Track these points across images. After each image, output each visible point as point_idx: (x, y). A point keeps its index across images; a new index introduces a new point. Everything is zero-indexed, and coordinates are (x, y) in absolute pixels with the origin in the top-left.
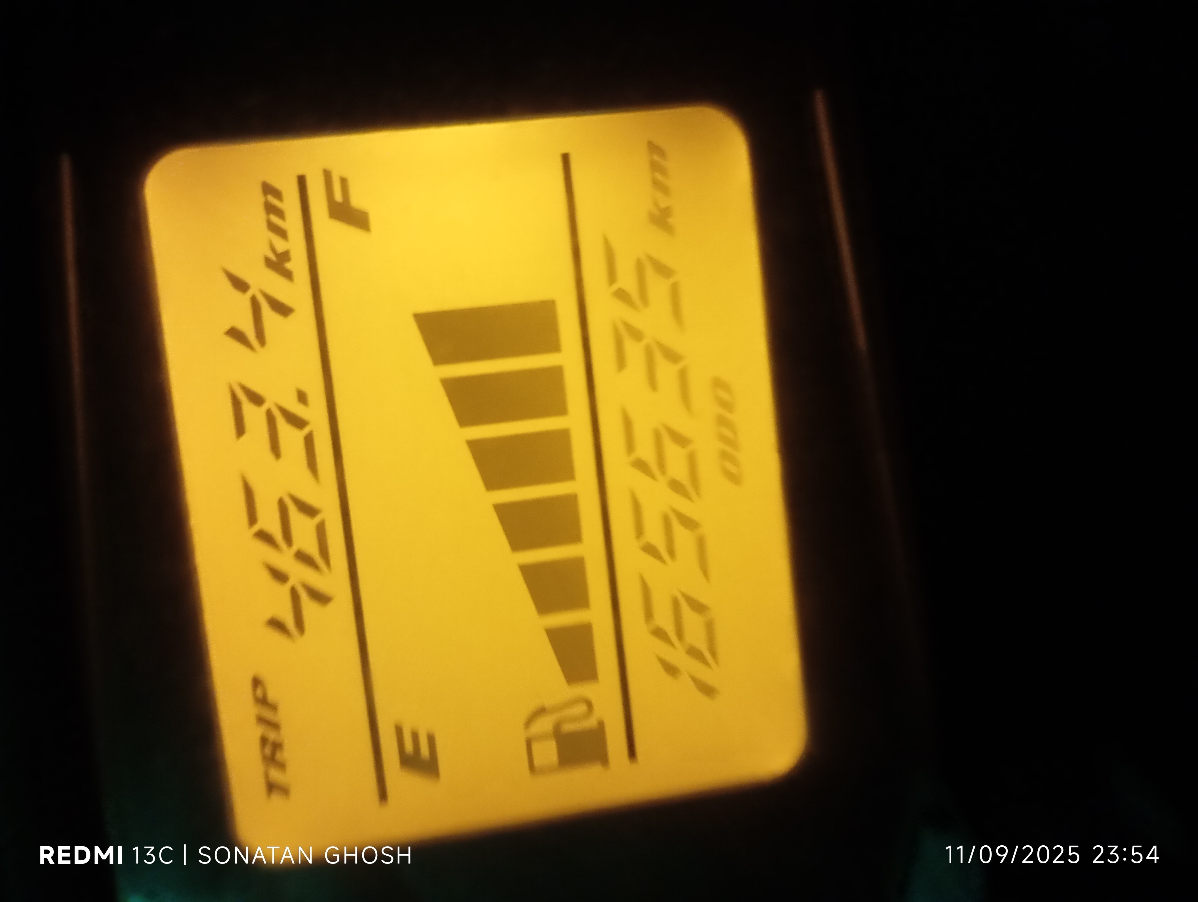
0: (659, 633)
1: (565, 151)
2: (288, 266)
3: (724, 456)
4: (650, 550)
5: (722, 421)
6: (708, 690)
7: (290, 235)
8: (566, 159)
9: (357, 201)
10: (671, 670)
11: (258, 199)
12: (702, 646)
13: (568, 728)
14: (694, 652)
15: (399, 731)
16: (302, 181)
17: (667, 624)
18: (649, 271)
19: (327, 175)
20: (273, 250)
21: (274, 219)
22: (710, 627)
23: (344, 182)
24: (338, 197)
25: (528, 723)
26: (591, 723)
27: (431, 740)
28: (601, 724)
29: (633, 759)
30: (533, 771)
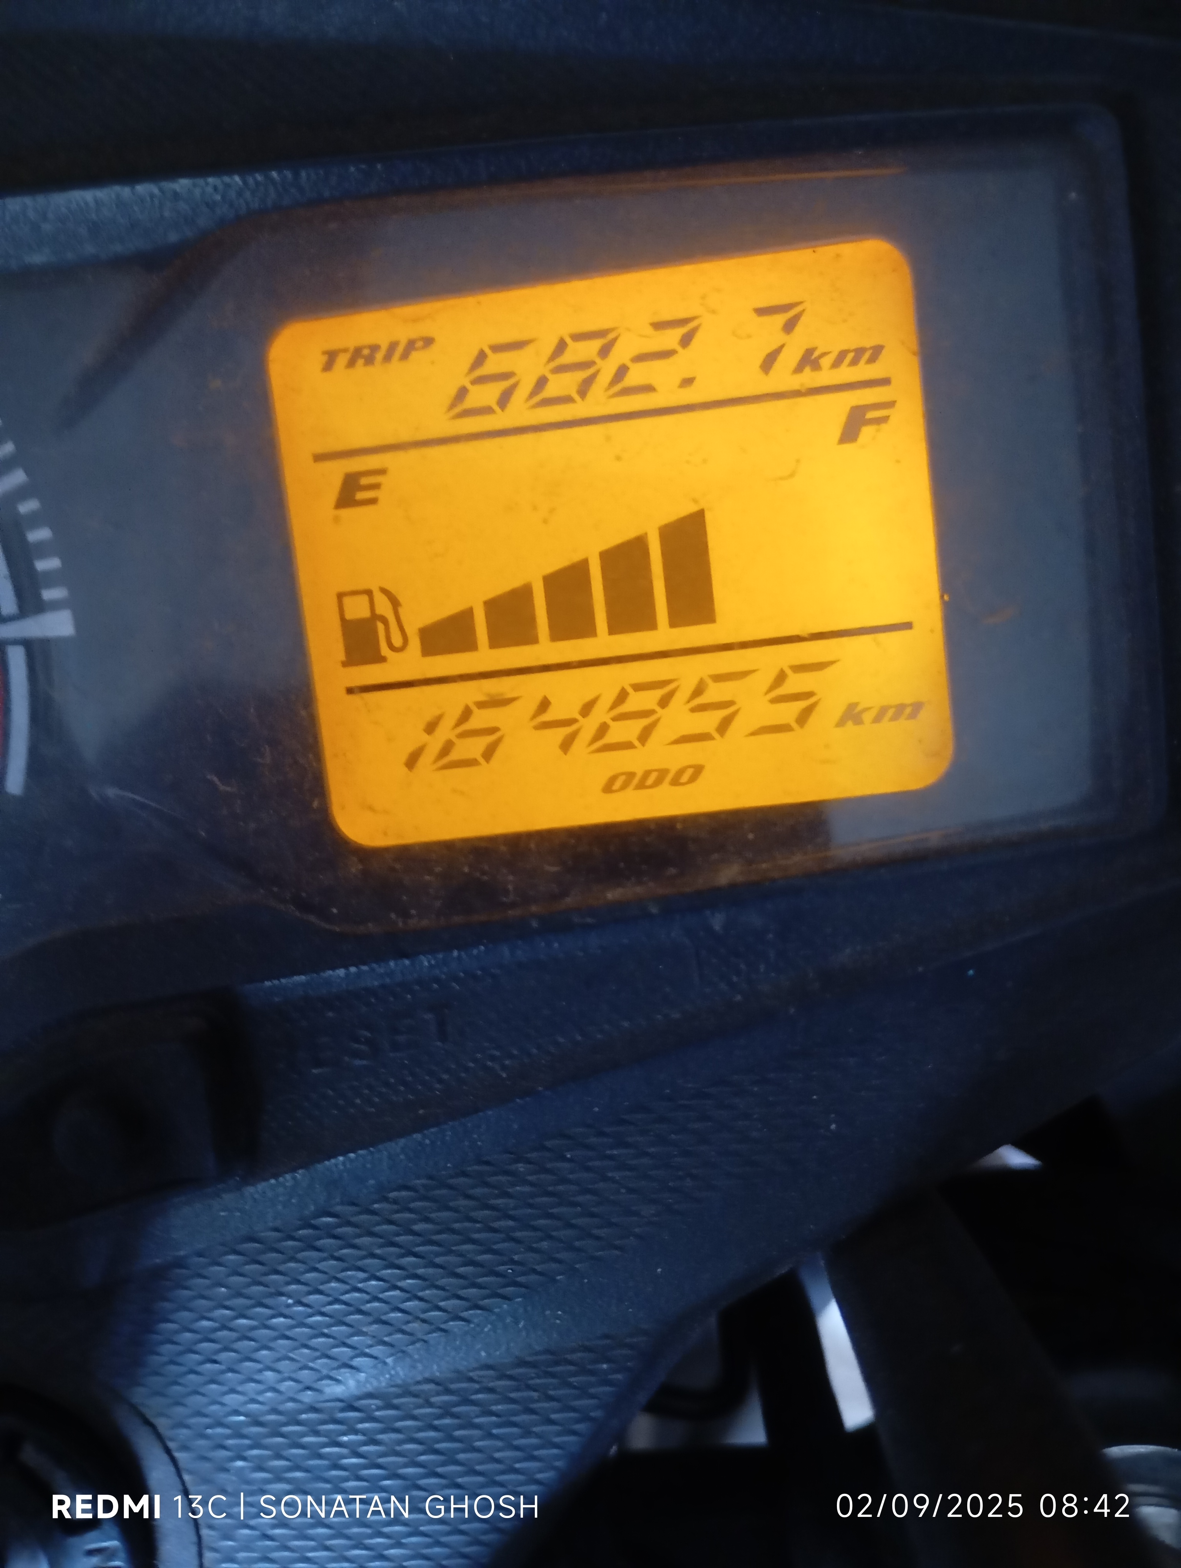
0: (466, 714)
1: (914, 625)
2: (807, 369)
3: (631, 775)
4: (544, 706)
5: (662, 773)
6: (412, 761)
7: (836, 372)
8: (907, 626)
9: (867, 433)
10: (431, 728)
11: (868, 342)
12: (454, 756)
13: (380, 627)
14: (448, 746)
15: (380, 472)
16: (885, 382)
17: (474, 723)
18: (802, 704)
19: (890, 404)
20: (822, 356)
21: (850, 357)
22: (470, 763)
23: (885, 420)
24: (871, 415)
25: (384, 591)
26: (385, 650)
27: (373, 501)
28: (383, 659)
29: (350, 691)
30: (340, 596)
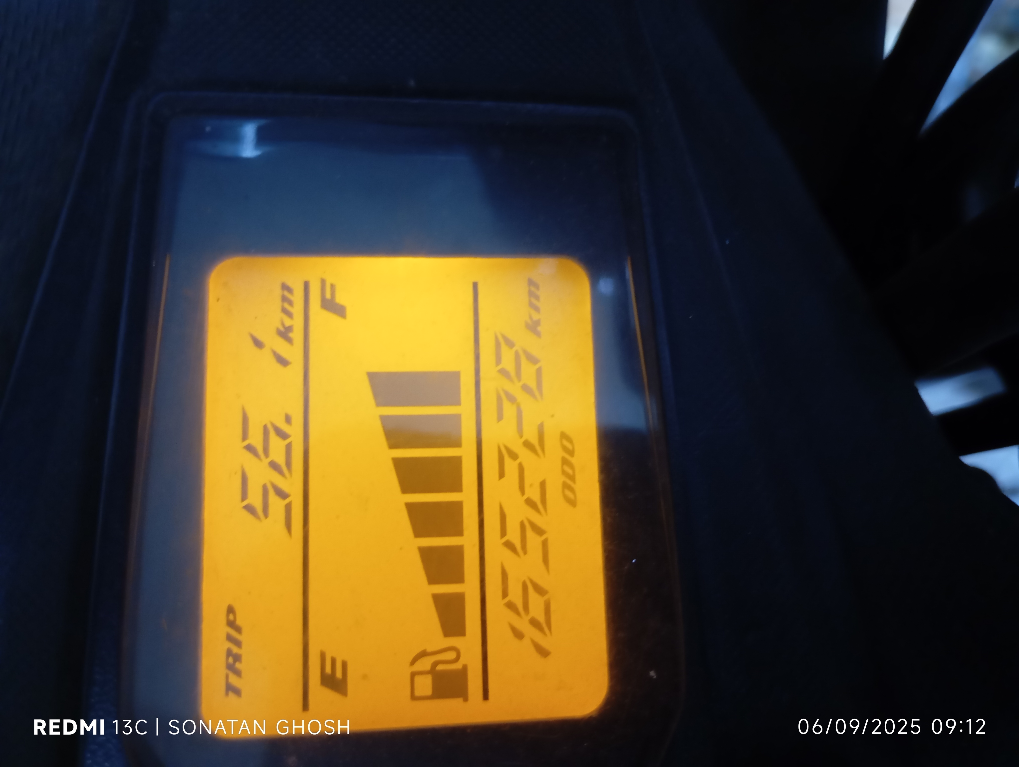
0: (511, 606)
1: (475, 280)
2: (291, 335)
3: (566, 486)
4: (509, 545)
5: (565, 462)
6: (543, 652)
7: (295, 316)
8: (475, 286)
9: (340, 299)
10: (518, 635)
11: (278, 292)
12: (541, 619)
13: (440, 667)
14: (534, 623)
15: (323, 656)
16: (306, 286)
17: (518, 600)
18: (524, 360)
19: (323, 282)
20: (283, 324)
21: (286, 306)
22: (547, 606)
23: (333, 287)
24: (328, 296)
25: (413, 663)
26: (458, 666)
27: (344, 665)
28: (465, 668)
29: (486, 696)
30: (413, 697)
